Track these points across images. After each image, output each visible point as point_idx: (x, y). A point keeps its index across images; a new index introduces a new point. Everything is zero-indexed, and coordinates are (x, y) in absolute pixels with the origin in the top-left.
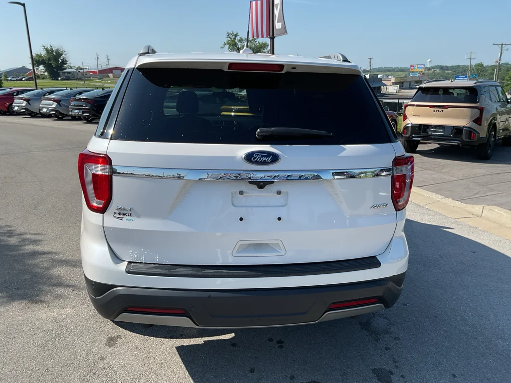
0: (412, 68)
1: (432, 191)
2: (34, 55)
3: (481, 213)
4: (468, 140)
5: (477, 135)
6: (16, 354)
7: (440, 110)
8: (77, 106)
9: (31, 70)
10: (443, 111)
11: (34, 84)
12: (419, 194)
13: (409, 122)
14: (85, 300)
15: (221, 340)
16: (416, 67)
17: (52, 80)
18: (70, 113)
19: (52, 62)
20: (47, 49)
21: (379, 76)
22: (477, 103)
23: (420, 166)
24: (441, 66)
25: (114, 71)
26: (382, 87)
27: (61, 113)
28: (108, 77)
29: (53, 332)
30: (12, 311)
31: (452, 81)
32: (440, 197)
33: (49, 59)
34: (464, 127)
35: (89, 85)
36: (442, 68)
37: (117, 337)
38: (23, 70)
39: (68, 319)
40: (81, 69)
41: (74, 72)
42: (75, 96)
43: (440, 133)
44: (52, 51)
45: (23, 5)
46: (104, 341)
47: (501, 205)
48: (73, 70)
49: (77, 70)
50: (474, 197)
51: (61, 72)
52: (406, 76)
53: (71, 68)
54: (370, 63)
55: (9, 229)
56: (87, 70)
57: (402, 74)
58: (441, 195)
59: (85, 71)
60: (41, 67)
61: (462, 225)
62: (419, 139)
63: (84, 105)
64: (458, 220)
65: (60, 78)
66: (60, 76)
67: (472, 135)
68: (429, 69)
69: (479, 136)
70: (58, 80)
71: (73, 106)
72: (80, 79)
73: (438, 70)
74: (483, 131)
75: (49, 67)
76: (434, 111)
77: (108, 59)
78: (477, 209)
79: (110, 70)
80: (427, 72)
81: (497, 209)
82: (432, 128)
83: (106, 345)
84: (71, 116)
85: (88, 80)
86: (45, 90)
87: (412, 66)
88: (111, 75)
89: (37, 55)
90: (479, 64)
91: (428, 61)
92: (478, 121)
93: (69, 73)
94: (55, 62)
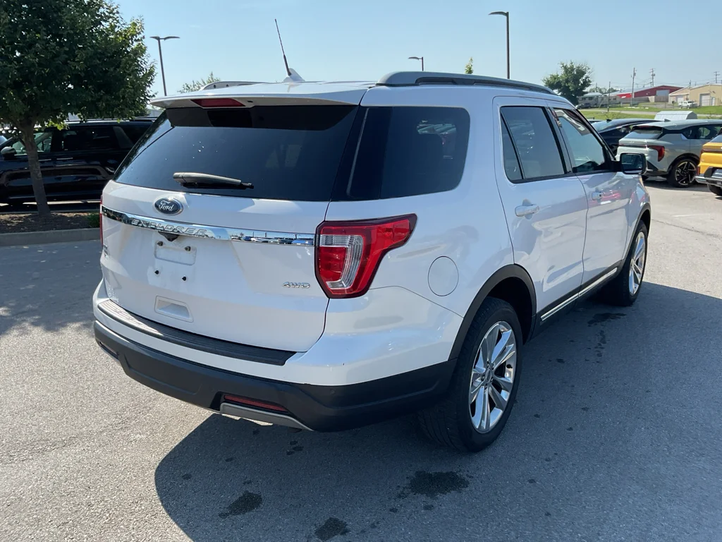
2: (548, 76)
19: (569, 84)
20: (565, 68)
25: (658, 92)
28: (648, 101)
33: (567, 81)
40: (612, 91)
41: (597, 96)
44: (572, 69)
45: (507, 14)
49: (605, 93)
51: (580, 98)
53: (596, 91)
56: (619, 93)
59: (615, 94)
66: (578, 103)
72: (604, 106)
75: (565, 91)
77: (653, 75)
79: (652, 91)
85: (617, 107)
88: (652, 98)
89: (552, 76)
93: (591, 98)
94: (575, 84)
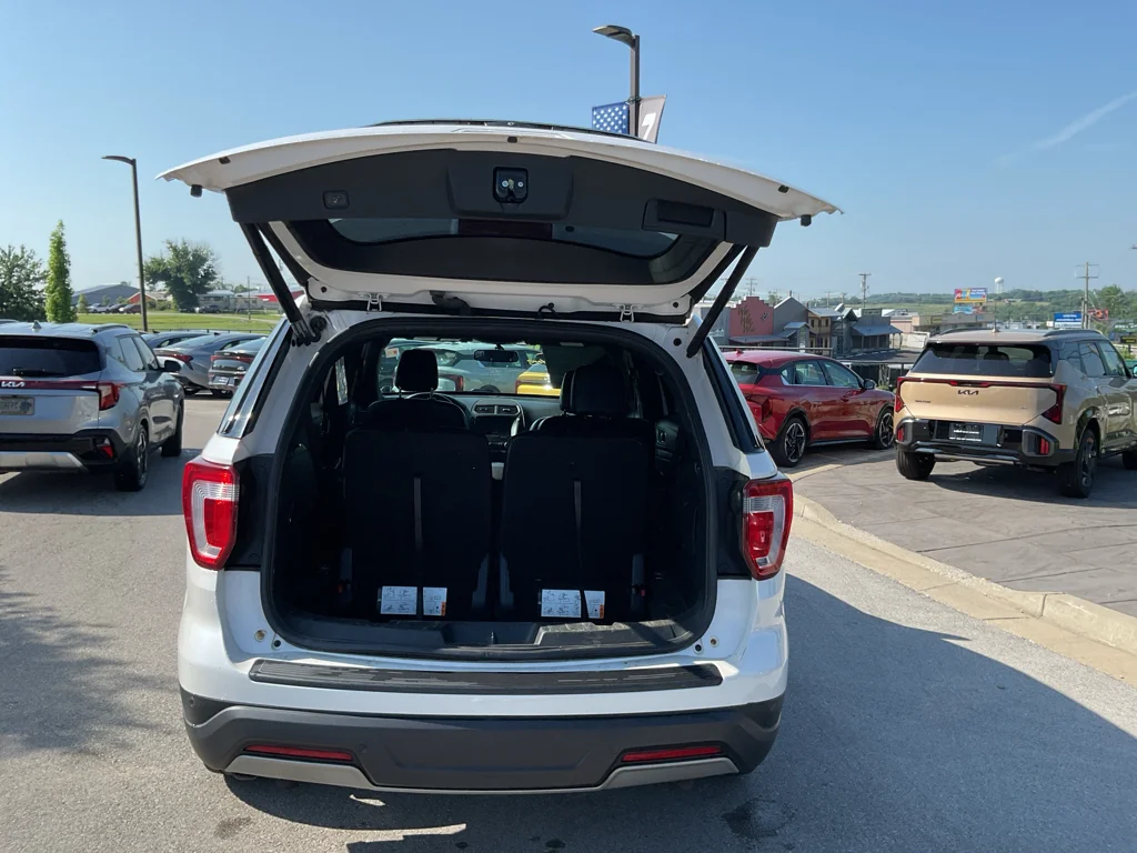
0: (959, 295)
1: (948, 562)
2: (146, 259)
3: (1039, 609)
4: (1033, 454)
5: (1053, 443)
6: (46, 844)
7: (973, 389)
8: (226, 368)
9: (138, 290)
10: (977, 392)
11: (142, 320)
12: (920, 567)
13: (908, 414)
14: (188, 752)
15: (439, 835)
16: (968, 294)
17: (182, 312)
18: (210, 383)
19: (183, 275)
20: (175, 249)
21: (885, 313)
22: (1051, 376)
23: (932, 507)
24: (1025, 292)
26: (891, 336)
27: (191, 384)
29: (120, 807)
30: (46, 768)
31: (997, 331)
32: (961, 573)
33: (179, 270)
34: (1023, 427)
35: (258, 324)
36: (1027, 296)
37: (239, 822)
38: (123, 289)
39: (149, 786)
40: (245, 290)
41: (228, 296)
42: (222, 349)
43: (974, 438)
44: (186, 253)
45: (133, 162)
46: (214, 827)
47: (1083, 594)
48: (228, 292)
49: (236, 291)
50: (1036, 575)
51: (201, 297)
52: (947, 313)
53: (224, 288)
54: (864, 283)
55: (49, 614)
56: (257, 293)
57: (939, 309)
58: (965, 569)
59: (253, 294)
60: (161, 285)
61: (993, 633)
62: (931, 451)
63: (240, 368)
64: (987, 622)
65: (197, 309)
66: (198, 305)
67: (1043, 445)
68: (1000, 298)
69: (1057, 447)
70: (193, 312)
71: (216, 368)
72: (241, 311)
73: (1019, 301)
74: (1066, 436)
75: (177, 286)
76: (959, 392)
78: (1032, 600)
80: (993, 304)
81: (1072, 602)
82: (957, 428)
83: (216, 834)
84: (212, 390)
85: (259, 313)
86: (163, 334)
87: (958, 291)
89: (154, 261)
90: (1111, 288)
91: (997, 280)
92: (1054, 414)
93: (218, 298)
94: (192, 275)
